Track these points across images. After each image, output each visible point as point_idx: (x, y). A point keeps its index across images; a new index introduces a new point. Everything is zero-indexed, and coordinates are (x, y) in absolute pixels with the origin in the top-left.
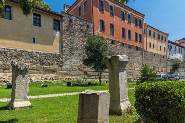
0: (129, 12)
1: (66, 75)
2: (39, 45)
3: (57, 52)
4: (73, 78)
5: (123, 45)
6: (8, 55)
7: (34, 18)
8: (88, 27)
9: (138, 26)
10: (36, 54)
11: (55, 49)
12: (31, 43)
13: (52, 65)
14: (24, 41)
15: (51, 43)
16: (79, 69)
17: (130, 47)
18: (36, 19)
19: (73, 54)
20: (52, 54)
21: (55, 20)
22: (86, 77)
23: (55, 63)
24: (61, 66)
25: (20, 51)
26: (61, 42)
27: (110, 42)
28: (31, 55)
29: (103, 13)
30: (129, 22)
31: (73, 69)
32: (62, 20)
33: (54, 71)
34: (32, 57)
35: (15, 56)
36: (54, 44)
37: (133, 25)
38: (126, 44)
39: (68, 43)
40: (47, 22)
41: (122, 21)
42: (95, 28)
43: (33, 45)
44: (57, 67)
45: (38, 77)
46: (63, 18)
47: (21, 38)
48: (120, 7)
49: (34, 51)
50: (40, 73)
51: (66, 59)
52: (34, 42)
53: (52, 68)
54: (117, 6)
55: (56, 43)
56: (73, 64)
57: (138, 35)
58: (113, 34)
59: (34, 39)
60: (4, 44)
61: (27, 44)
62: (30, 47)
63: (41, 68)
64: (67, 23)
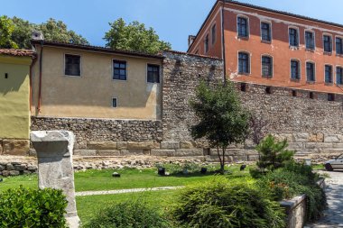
0: (309, 28)
1: (169, 155)
2: (122, 109)
3: (153, 117)
4: (179, 161)
5: (294, 93)
6: (74, 128)
7: (115, 68)
8: (213, 68)
9: (334, 52)
10: (116, 123)
11: (149, 113)
12: (109, 106)
13: (143, 140)
14: (98, 105)
15: (142, 104)
16: (194, 145)
17: (311, 95)
18: (119, 69)
19: (183, 119)
20: (143, 122)
21: (149, 65)
22: (208, 158)
23: (149, 136)
24: (160, 141)
25: (92, 120)
26: (160, 101)
27: (262, 91)
28: (108, 126)
29: (247, 40)
30: (310, 47)
31: (181, 145)
32: (163, 64)
33: (146, 150)
34: (110, 129)
35: (84, 130)
36: (148, 105)
37: (319, 51)
38: (302, 92)
39: (173, 101)
40: (137, 71)
41: (293, 47)
42: (228, 68)
43: (112, 110)
44: (152, 142)
45: (117, 161)
46: (165, 61)
47: (94, 101)
48: (286, 22)
49: (113, 120)
50: (122, 154)
51: (170, 128)
52: (115, 105)
53: (143, 144)
54: (278, 21)
55: (152, 103)
56: (181, 137)
57: (334, 70)
58: (269, 74)
59: (115, 100)
60: (69, 112)
61: (103, 110)
62: (108, 113)
63: (124, 145)
64: (172, 67)
